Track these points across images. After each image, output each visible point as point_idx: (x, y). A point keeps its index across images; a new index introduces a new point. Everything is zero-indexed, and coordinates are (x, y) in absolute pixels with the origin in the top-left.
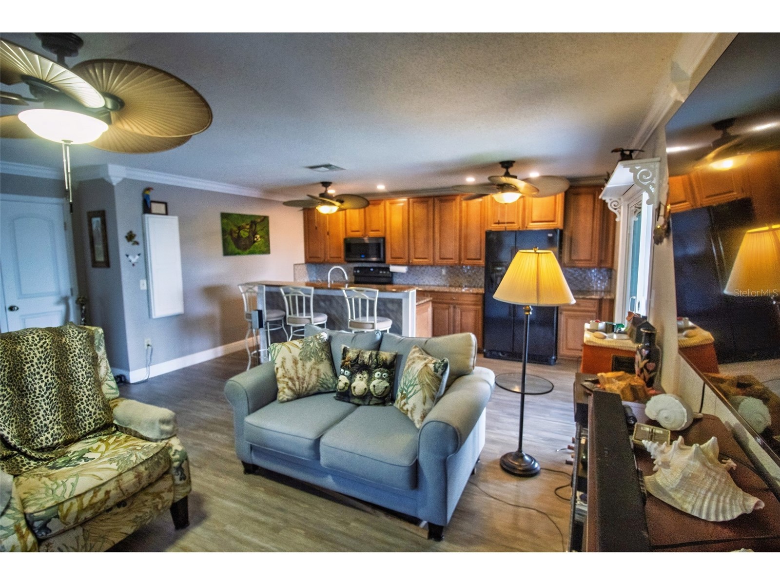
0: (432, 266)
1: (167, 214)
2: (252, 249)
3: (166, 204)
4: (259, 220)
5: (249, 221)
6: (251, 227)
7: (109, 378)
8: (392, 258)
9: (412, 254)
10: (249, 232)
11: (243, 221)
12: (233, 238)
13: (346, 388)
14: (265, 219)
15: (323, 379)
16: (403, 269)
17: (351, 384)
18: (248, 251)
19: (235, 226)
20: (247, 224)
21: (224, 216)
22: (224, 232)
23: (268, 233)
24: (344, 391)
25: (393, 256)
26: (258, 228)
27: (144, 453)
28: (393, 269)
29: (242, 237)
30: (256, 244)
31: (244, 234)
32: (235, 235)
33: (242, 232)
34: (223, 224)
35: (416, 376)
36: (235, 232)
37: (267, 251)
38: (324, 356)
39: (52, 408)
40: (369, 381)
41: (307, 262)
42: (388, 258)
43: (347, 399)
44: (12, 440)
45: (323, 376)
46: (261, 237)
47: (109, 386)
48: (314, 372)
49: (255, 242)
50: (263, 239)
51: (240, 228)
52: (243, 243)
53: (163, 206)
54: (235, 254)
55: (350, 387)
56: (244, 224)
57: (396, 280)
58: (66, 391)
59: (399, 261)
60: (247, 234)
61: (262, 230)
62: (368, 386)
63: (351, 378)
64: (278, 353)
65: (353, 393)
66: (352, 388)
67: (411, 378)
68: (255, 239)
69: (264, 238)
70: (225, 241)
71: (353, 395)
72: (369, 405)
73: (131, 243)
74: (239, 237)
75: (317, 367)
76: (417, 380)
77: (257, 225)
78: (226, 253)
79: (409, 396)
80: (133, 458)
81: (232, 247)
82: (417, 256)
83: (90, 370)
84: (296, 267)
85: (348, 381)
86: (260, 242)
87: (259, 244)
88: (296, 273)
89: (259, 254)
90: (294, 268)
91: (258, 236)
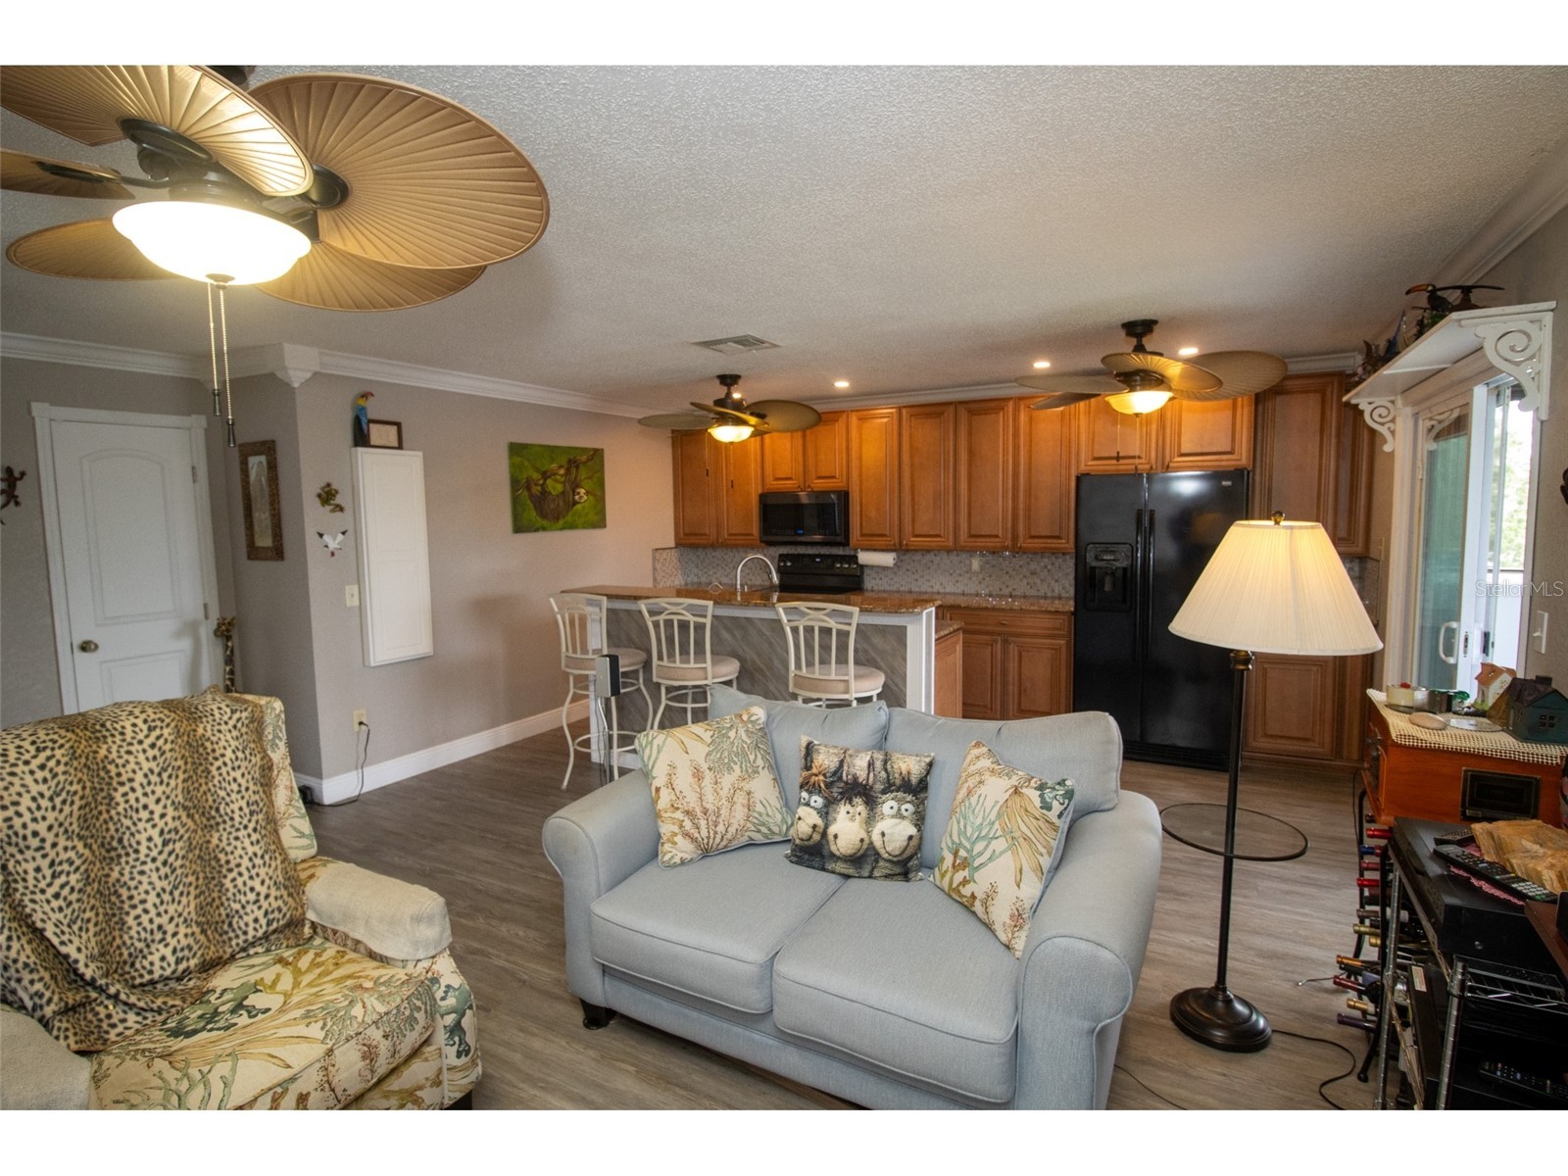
0: (949, 551)
1: (400, 447)
2: (569, 518)
3: (398, 425)
4: (584, 458)
5: (564, 461)
6: (568, 471)
7: (296, 814)
8: (862, 535)
9: (908, 528)
10: (564, 483)
11: (552, 461)
12: (532, 496)
13: (817, 837)
14: (597, 455)
15: (760, 814)
16: (887, 559)
17: (826, 827)
18: (561, 522)
19: (537, 470)
20: (561, 467)
21: (516, 449)
22: (515, 483)
23: (601, 484)
24: (811, 843)
25: (865, 530)
26: (583, 473)
27: (381, 997)
28: (864, 557)
29: (550, 493)
30: (579, 506)
31: (555, 487)
32: (536, 490)
33: (549, 482)
34: (512, 466)
35: (993, 816)
36: (536, 485)
37: (600, 523)
38: (760, 762)
39: (176, 887)
40: (870, 821)
41: (679, 544)
42: (855, 535)
43: (817, 861)
44: (87, 966)
45: (759, 808)
46: (587, 493)
47: (295, 829)
48: (740, 798)
49: (575, 503)
50: (591, 498)
51: (545, 475)
52: (552, 506)
53: (393, 430)
54: (537, 530)
55: (824, 834)
56: (554, 466)
57: (869, 583)
58: (205, 845)
59: (880, 542)
60: (560, 488)
61: (590, 478)
62: (868, 832)
63: (826, 813)
64: (659, 752)
65: (833, 848)
66: (831, 838)
67: (979, 821)
68: (577, 497)
69: (595, 495)
70: (516, 501)
71: (832, 855)
72: (870, 877)
73: (328, 508)
74: (544, 493)
75: (747, 787)
76: (997, 825)
77: (581, 466)
78: (519, 528)
79: (976, 864)
80: (357, 1011)
81: (532, 514)
82: (917, 532)
83: (257, 797)
84: (657, 555)
85: (819, 822)
86: (586, 504)
87: (584, 508)
88: (658, 566)
89: (584, 528)
90: (654, 558)
91: (582, 491)
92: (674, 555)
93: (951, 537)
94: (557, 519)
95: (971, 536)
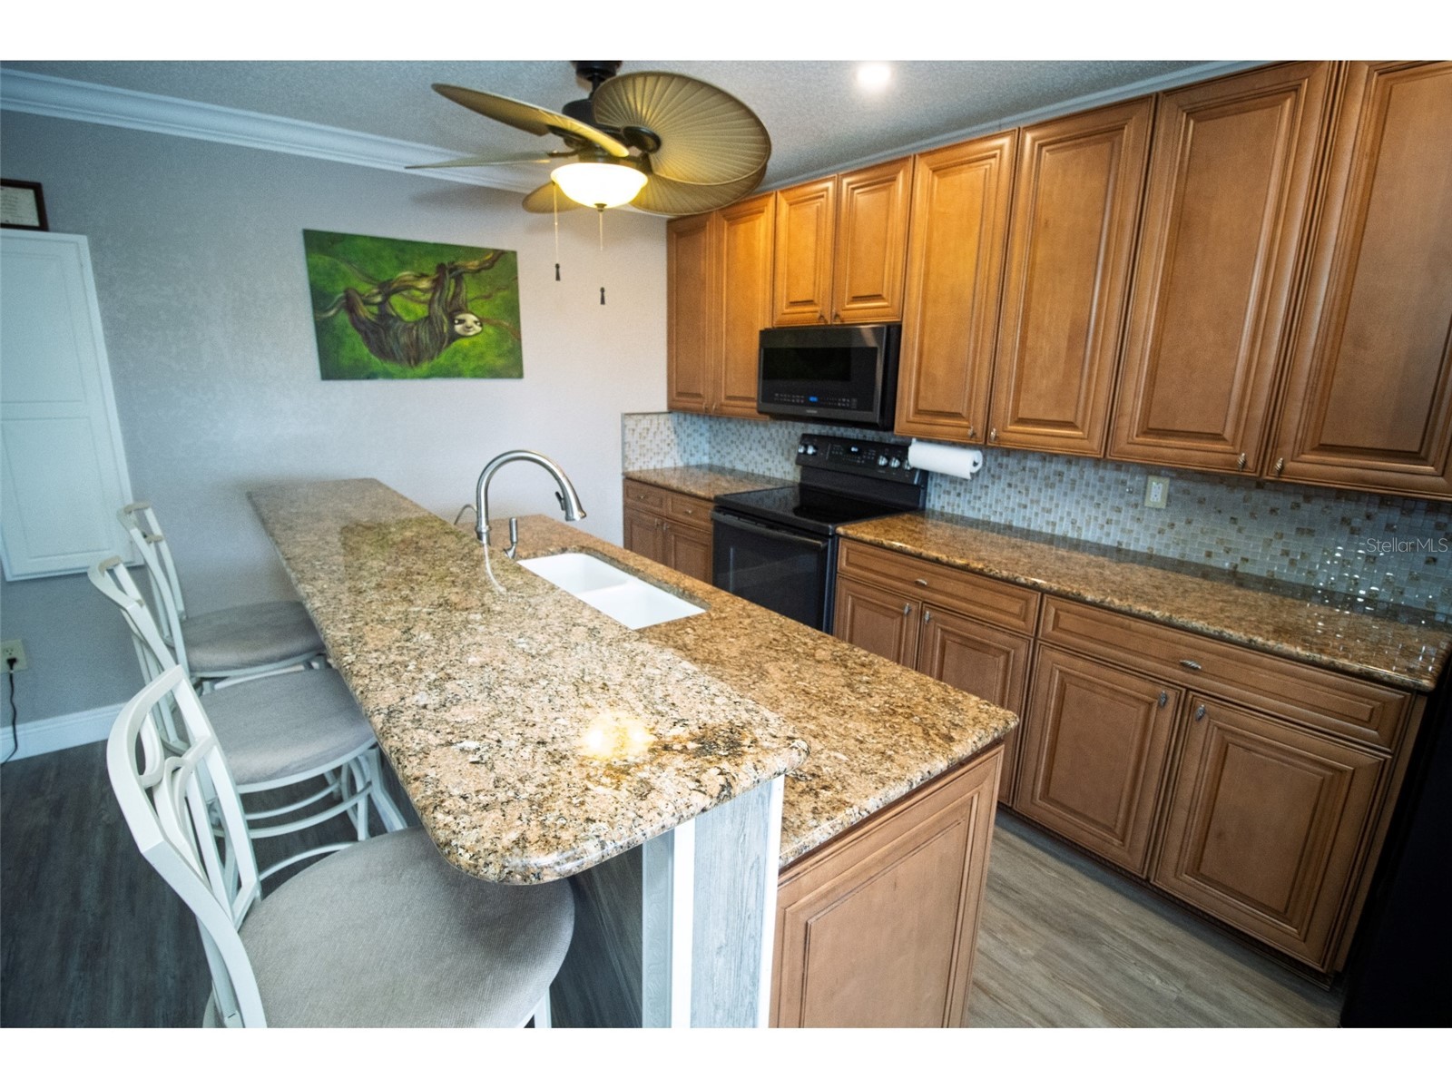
1: (43, 226)
2: (442, 359)
3: (37, 188)
5: (430, 266)
6: (438, 284)
8: (918, 412)
9: (1004, 402)
10: (430, 303)
11: (403, 265)
12: (357, 323)
16: (960, 462)
18: (425, 367)
19: (370, 279)
20: (422, 276)
21: (317, 242)
22: (320, 299)
23: (513, 310)
25: (923, 405)
26: (470, 290)
28: (922, 456)
29: (399, 318)
31: (409, 309)
32: (367, 313)
33: (396, 300)
34: (312, 269)
36: (366, 303)
37: (511, 366)
41: (672, 409)
42: (907, 412)
46: (481, 322)
49: (455, 337)
50: (490, 330)
51: (388, 289)
52: (404, 339)
53: (27, 197)
54: (371, 376)
56: (406, 274)
57: (937, 500)
59: (946, 427)
60: (421, 311)
61: (487, 298)
68: (458, 328)
69: (497, 326)
70: (323, 330)
74: (385, 317)
77: (467, 277)
78: (332, 369)
81: (358, 348)
82: (1023, 413)
84: (631, 423)
86: (479, 339)
87: (474, 345)
88: (629, 438)
89: (475, 376)
90: (624, 426)
91: (470, 319)
92: (665, 426)
93: (1098, 431)
94: (418, 361)
95: (1148, 431)
